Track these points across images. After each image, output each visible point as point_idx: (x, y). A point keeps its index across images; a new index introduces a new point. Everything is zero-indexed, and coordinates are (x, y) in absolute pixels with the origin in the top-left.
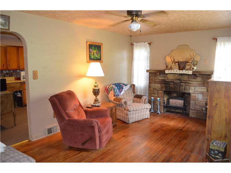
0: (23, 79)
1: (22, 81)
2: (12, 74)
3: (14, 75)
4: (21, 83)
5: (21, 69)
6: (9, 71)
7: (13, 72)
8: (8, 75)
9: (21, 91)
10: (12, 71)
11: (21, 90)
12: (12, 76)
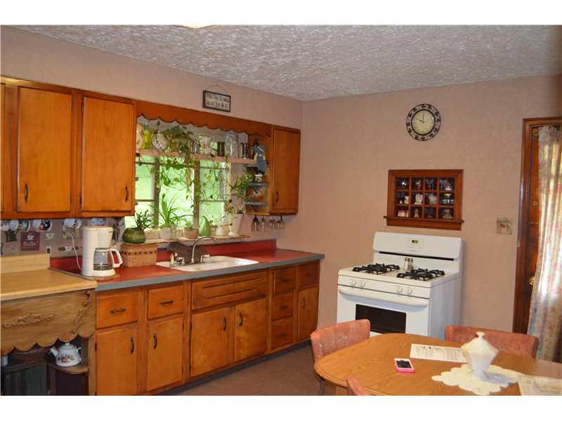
0: (97, 268)
1: (94, 284)
2: (37, 235)
3: (48, 243)
4: (86, 293)
5: (85, 215)
6: (20, 221)
7: (45, 228)
8: (17, 244)
9: (87, 340)
10: (37, 224)
11: (83, 333)
12: (35, 248)
